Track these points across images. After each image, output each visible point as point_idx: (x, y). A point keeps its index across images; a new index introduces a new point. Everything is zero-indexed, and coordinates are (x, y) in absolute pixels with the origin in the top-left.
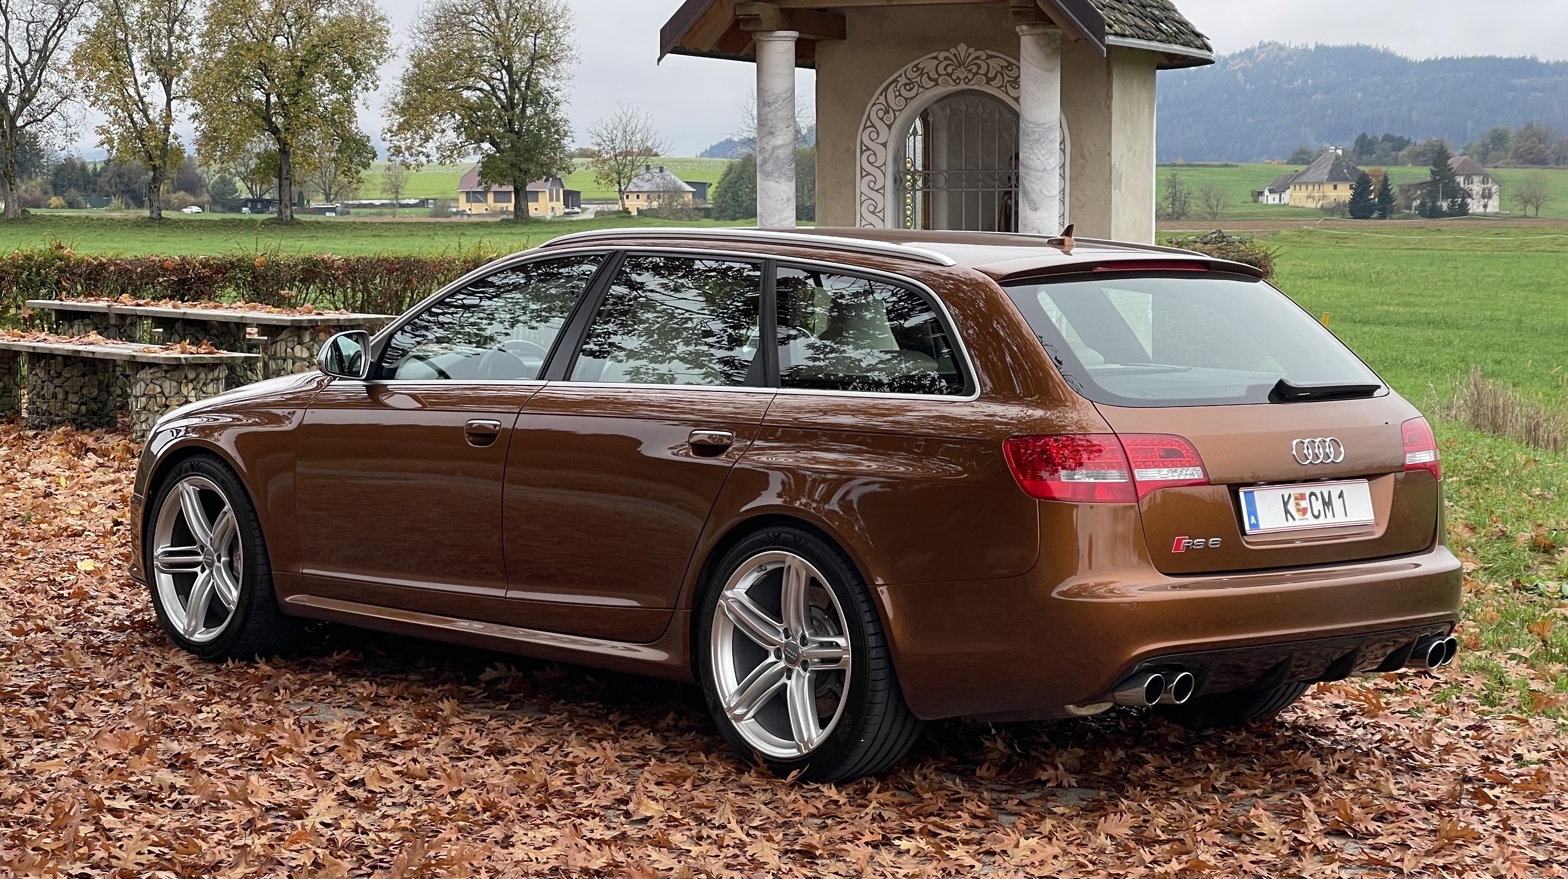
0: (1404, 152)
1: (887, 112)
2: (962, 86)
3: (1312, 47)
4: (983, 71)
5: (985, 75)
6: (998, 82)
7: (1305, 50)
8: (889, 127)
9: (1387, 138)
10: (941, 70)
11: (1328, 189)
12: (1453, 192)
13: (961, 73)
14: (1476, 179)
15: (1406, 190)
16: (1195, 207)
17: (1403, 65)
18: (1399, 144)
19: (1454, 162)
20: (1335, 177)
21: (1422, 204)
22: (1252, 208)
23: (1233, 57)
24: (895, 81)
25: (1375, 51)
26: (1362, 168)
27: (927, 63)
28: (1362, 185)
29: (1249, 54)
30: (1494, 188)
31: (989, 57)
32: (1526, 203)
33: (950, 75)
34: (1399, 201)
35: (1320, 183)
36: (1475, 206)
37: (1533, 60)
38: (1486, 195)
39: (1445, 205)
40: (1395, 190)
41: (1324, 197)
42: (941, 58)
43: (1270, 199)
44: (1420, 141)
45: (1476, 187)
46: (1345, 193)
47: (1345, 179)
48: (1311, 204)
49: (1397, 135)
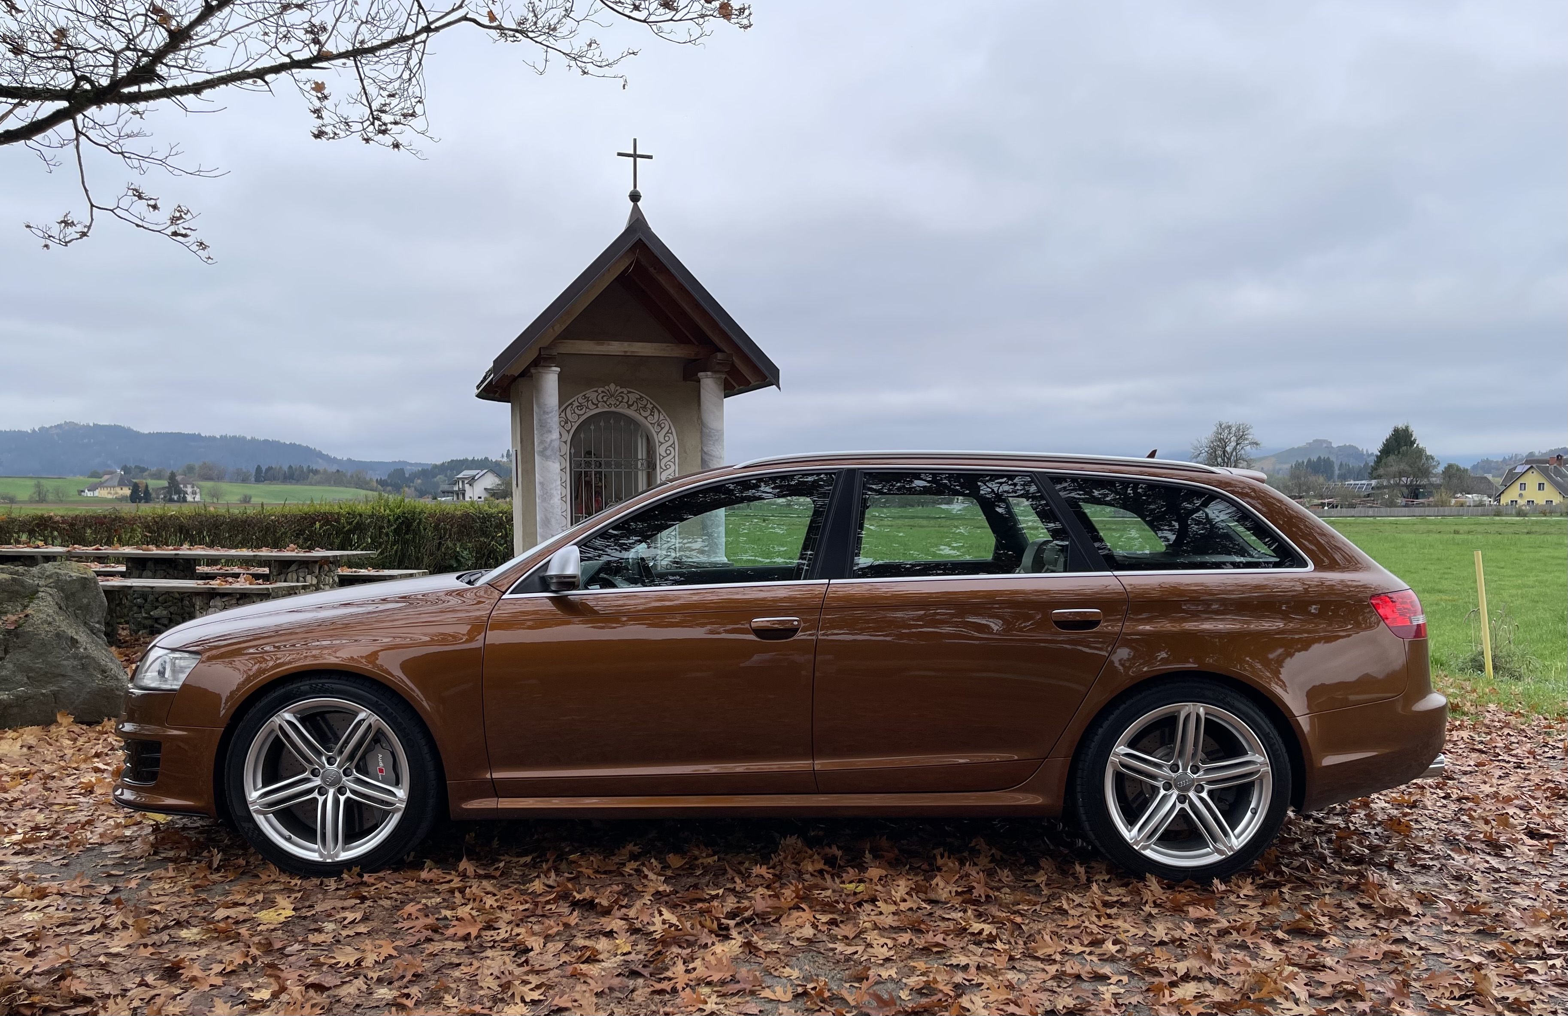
0: (146, 473)
1: (566, 423)
2: (613, 409)
3: (91, 425)
4: (625, 400)
5: (627, 403)
6: (635, 407)
7: (88, 426)
8: (568, 432)
9: (137, 467)
10: (600, 399)
11: (118, 490)
12: (179, 492)
13: (612, 401)
14: (189, 486)
15: (157, 490)
16: (51, 497)
17: (138, 435)
18: (143, 470)
19: (179, 478)
20: (121, 484)
21: (165, 497)
22: (78, 498)
23: (51, 427)
24: (571, 404)
25: (124, 428)
26: (134, 481)
27: (592, 395)
28: (135, 488)
29: (59, 426)
30: (198, 491)
31: (629, 392)
32: (214, 496)
33: (605, 402)
34: (154, 495)
35: (114, 487)
36: (189, 498)
37: (199, 435)
38: (194, 493)
39: (175, 497)
40: (150, 489)
41: (116, 493)
42: (600, 391)
43: (89, 494)
44: (154, 469)
45: (189, 490)
46: (127, 492)
47: (126, 485)
48: (110, 497)
49: (142, 466)
